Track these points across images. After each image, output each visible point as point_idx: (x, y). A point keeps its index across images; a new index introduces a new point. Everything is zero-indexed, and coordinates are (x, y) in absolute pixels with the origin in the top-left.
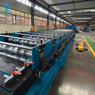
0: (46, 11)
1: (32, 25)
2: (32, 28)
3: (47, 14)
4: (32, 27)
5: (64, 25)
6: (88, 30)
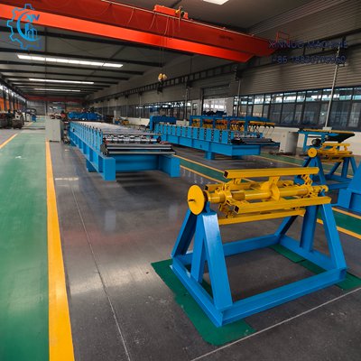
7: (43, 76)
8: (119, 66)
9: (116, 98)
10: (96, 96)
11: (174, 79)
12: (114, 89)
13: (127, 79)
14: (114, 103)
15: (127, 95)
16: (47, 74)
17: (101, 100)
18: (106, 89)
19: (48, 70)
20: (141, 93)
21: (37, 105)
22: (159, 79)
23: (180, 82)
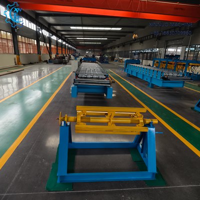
0: (32, 24)
1: (15, 54)
2: (16, 59)
3: (35, 30)
4: (15, 56)
5: (64, 49)
6: (105, 60)
7: (83, 36)
8: (120, 29)
9: (118, 47)
10: (109, 46)
11: (150, 35)
12: (118, 42)
13: (125, 36)
14: (117, 50)
15: (123, 45)
16: (84, 36)
17: (111, 48)
18: (114, 42)
19: (85, 33)
20: (131, 44)
21: (80, 51)
22: (133, 37)
23: (153, 37)
